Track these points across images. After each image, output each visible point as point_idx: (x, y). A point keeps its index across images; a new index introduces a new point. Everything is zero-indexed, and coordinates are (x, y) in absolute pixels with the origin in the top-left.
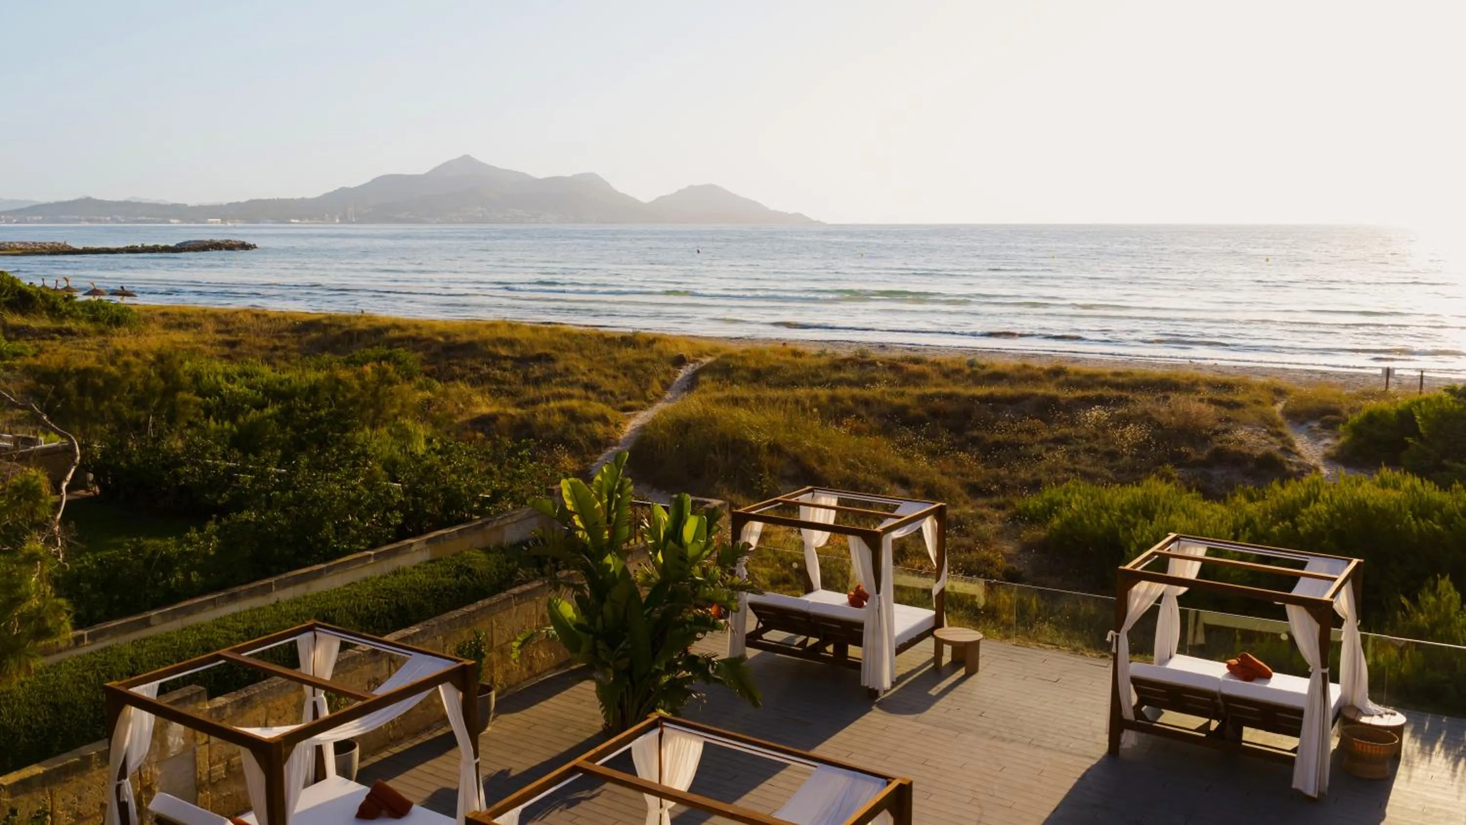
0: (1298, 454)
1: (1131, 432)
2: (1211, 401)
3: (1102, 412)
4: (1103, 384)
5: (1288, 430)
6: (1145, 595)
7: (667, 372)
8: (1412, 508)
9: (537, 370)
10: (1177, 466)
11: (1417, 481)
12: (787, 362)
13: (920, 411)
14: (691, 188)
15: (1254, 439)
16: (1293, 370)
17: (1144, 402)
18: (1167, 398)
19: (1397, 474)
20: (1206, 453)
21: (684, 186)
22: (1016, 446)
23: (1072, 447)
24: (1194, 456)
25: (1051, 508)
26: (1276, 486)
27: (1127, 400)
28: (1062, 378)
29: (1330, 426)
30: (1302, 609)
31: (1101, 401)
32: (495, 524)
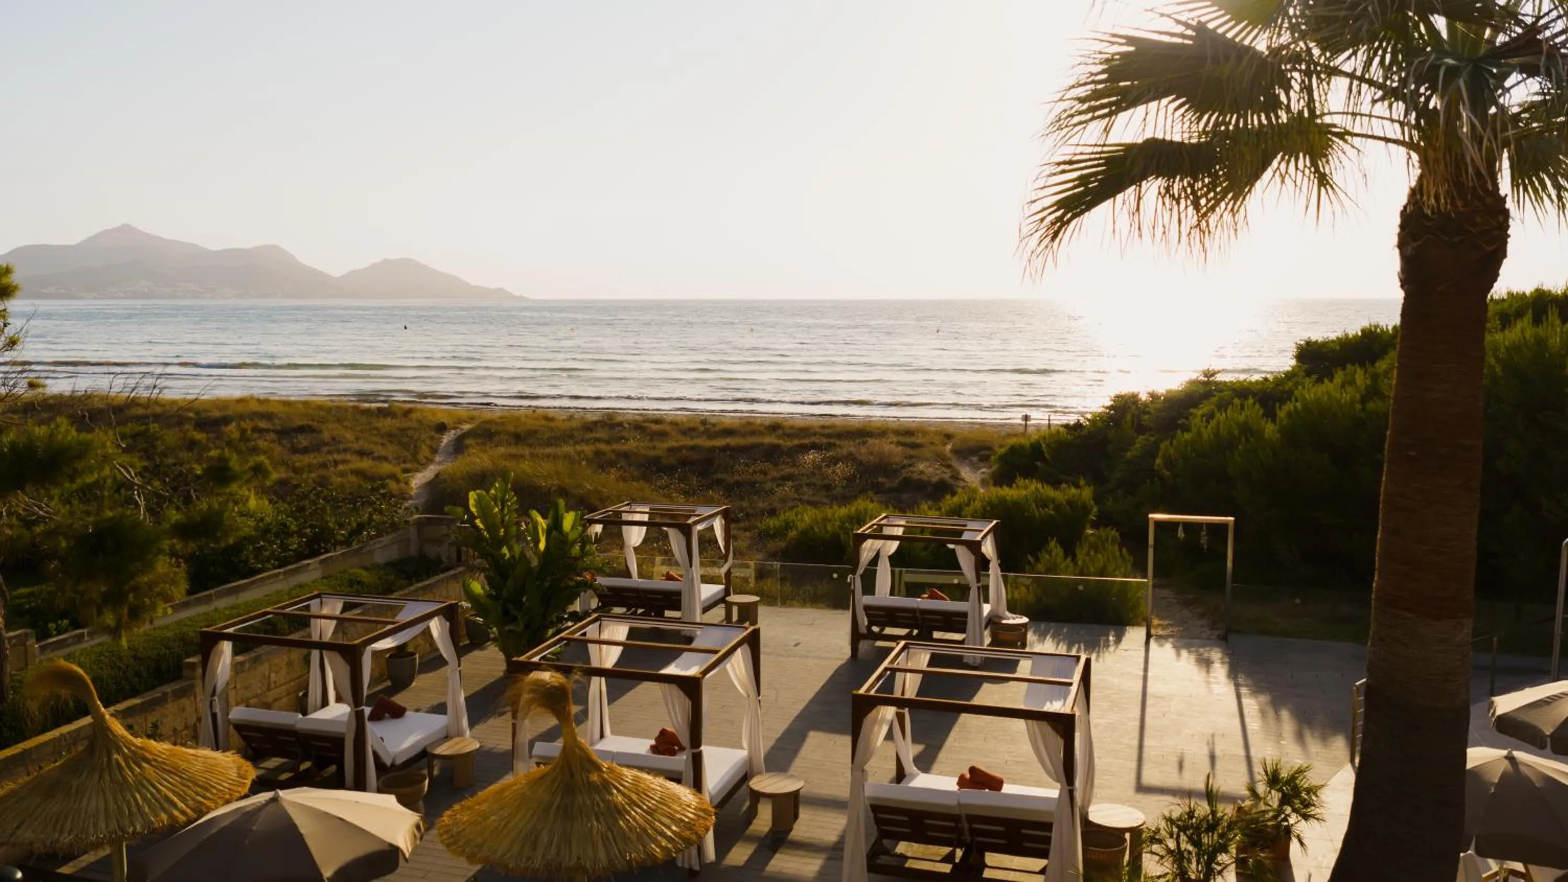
0: (963, 480)
1: (841, 469)
2: (899, 443)
3: (816, 455)
4: (815, 434)
5: (955, 463)
6: (871, 548)
7: (432, 438)
8: (1035, 502)
9: (303, 441)
10: (876, 493)
11: (1039, 486)
12: (543, 426)
13: (672, 460)
14: (385, 261)
15: (931, 470)
16: (959, 423)
17: (848, 446)
18: (865, 443)
19: (1027, 481)
20: (897, 481)
21: (378, 259)
22: (752, 484)
23: (796, 483)
24: (888, 485)
25: (788, 526)
26: (948, 497)
27: (834, 445)
28: (780, 432)
29: (985, 459)
30: (964, 547)
31: (815, 447)
32: (368, 548)
